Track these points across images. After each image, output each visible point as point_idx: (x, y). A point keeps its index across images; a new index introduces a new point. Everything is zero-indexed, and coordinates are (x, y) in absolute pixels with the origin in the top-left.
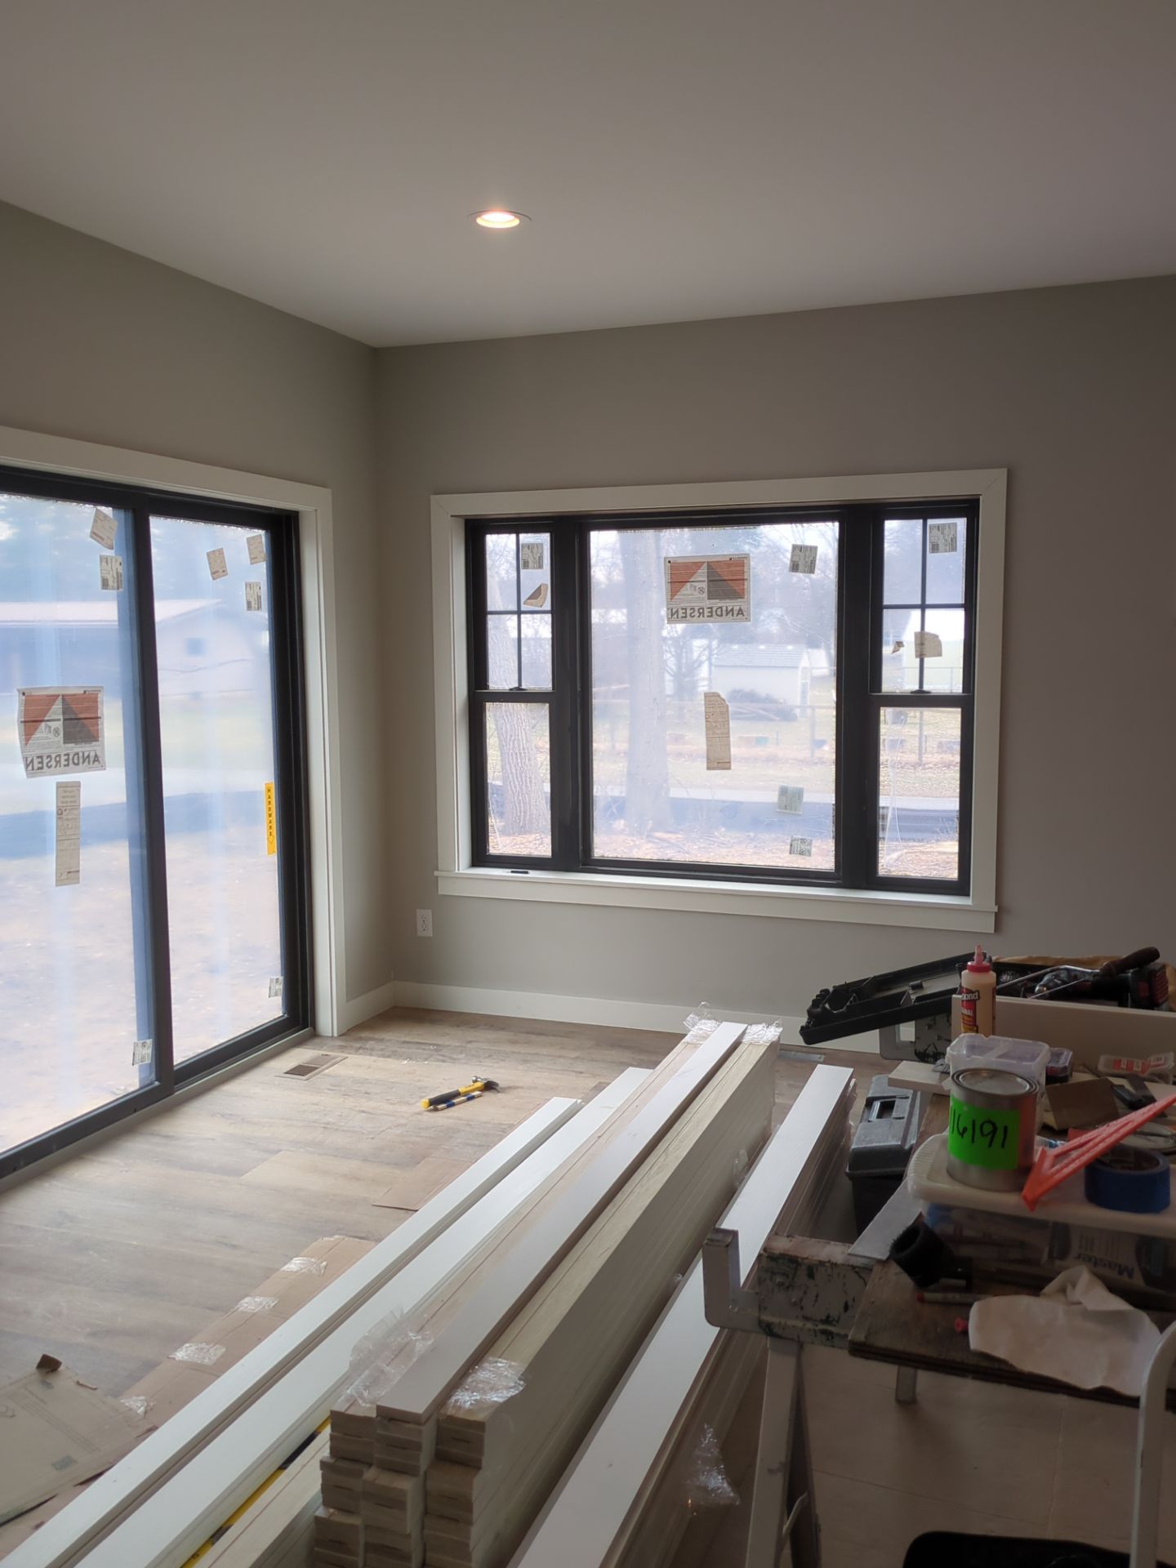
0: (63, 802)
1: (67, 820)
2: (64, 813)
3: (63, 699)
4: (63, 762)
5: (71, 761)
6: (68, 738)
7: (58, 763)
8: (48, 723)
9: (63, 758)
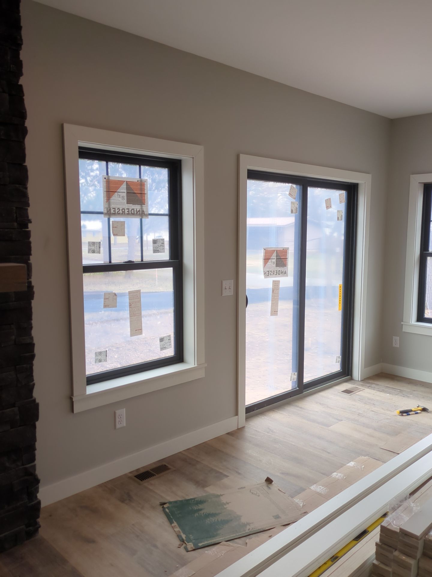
0: (274, 287)
1: (275, 293)
2: (274, 291)
3: (276, 251)
4: (275, 274)
5: (277, 273)
6: (277, 265)
7: (274, 273)
8: (272, 260)
9: (275, 272)
